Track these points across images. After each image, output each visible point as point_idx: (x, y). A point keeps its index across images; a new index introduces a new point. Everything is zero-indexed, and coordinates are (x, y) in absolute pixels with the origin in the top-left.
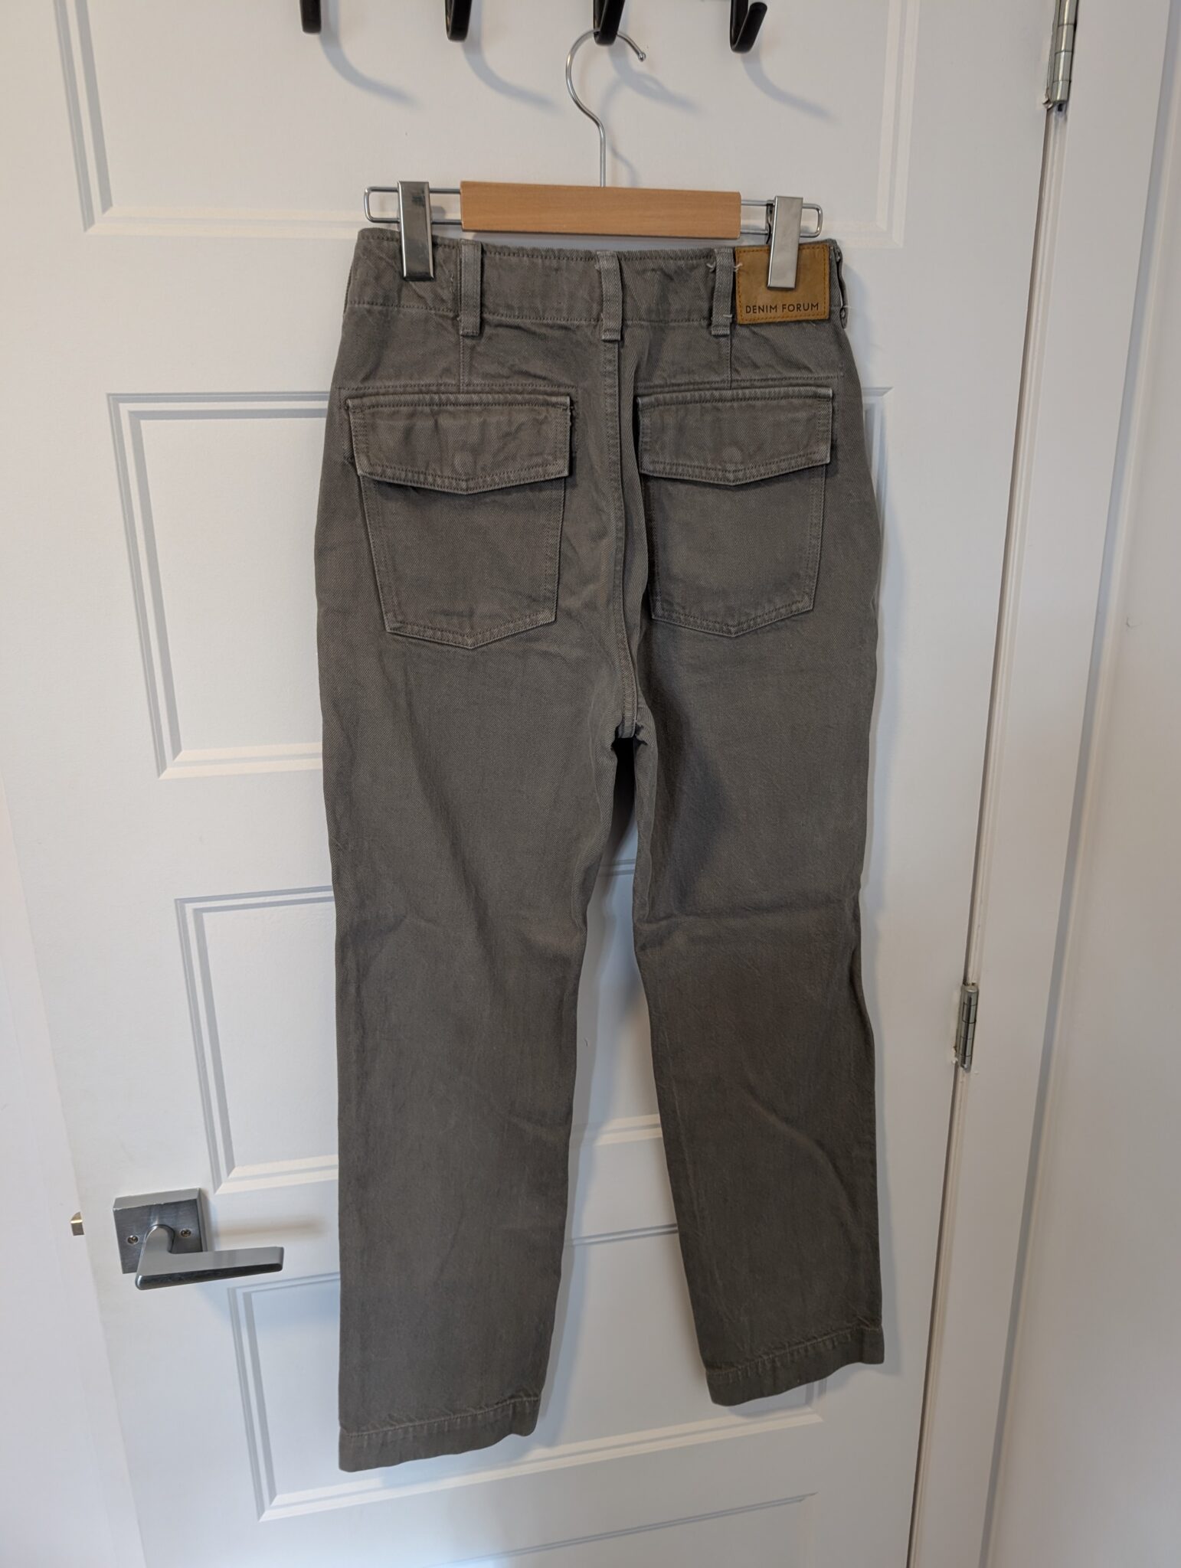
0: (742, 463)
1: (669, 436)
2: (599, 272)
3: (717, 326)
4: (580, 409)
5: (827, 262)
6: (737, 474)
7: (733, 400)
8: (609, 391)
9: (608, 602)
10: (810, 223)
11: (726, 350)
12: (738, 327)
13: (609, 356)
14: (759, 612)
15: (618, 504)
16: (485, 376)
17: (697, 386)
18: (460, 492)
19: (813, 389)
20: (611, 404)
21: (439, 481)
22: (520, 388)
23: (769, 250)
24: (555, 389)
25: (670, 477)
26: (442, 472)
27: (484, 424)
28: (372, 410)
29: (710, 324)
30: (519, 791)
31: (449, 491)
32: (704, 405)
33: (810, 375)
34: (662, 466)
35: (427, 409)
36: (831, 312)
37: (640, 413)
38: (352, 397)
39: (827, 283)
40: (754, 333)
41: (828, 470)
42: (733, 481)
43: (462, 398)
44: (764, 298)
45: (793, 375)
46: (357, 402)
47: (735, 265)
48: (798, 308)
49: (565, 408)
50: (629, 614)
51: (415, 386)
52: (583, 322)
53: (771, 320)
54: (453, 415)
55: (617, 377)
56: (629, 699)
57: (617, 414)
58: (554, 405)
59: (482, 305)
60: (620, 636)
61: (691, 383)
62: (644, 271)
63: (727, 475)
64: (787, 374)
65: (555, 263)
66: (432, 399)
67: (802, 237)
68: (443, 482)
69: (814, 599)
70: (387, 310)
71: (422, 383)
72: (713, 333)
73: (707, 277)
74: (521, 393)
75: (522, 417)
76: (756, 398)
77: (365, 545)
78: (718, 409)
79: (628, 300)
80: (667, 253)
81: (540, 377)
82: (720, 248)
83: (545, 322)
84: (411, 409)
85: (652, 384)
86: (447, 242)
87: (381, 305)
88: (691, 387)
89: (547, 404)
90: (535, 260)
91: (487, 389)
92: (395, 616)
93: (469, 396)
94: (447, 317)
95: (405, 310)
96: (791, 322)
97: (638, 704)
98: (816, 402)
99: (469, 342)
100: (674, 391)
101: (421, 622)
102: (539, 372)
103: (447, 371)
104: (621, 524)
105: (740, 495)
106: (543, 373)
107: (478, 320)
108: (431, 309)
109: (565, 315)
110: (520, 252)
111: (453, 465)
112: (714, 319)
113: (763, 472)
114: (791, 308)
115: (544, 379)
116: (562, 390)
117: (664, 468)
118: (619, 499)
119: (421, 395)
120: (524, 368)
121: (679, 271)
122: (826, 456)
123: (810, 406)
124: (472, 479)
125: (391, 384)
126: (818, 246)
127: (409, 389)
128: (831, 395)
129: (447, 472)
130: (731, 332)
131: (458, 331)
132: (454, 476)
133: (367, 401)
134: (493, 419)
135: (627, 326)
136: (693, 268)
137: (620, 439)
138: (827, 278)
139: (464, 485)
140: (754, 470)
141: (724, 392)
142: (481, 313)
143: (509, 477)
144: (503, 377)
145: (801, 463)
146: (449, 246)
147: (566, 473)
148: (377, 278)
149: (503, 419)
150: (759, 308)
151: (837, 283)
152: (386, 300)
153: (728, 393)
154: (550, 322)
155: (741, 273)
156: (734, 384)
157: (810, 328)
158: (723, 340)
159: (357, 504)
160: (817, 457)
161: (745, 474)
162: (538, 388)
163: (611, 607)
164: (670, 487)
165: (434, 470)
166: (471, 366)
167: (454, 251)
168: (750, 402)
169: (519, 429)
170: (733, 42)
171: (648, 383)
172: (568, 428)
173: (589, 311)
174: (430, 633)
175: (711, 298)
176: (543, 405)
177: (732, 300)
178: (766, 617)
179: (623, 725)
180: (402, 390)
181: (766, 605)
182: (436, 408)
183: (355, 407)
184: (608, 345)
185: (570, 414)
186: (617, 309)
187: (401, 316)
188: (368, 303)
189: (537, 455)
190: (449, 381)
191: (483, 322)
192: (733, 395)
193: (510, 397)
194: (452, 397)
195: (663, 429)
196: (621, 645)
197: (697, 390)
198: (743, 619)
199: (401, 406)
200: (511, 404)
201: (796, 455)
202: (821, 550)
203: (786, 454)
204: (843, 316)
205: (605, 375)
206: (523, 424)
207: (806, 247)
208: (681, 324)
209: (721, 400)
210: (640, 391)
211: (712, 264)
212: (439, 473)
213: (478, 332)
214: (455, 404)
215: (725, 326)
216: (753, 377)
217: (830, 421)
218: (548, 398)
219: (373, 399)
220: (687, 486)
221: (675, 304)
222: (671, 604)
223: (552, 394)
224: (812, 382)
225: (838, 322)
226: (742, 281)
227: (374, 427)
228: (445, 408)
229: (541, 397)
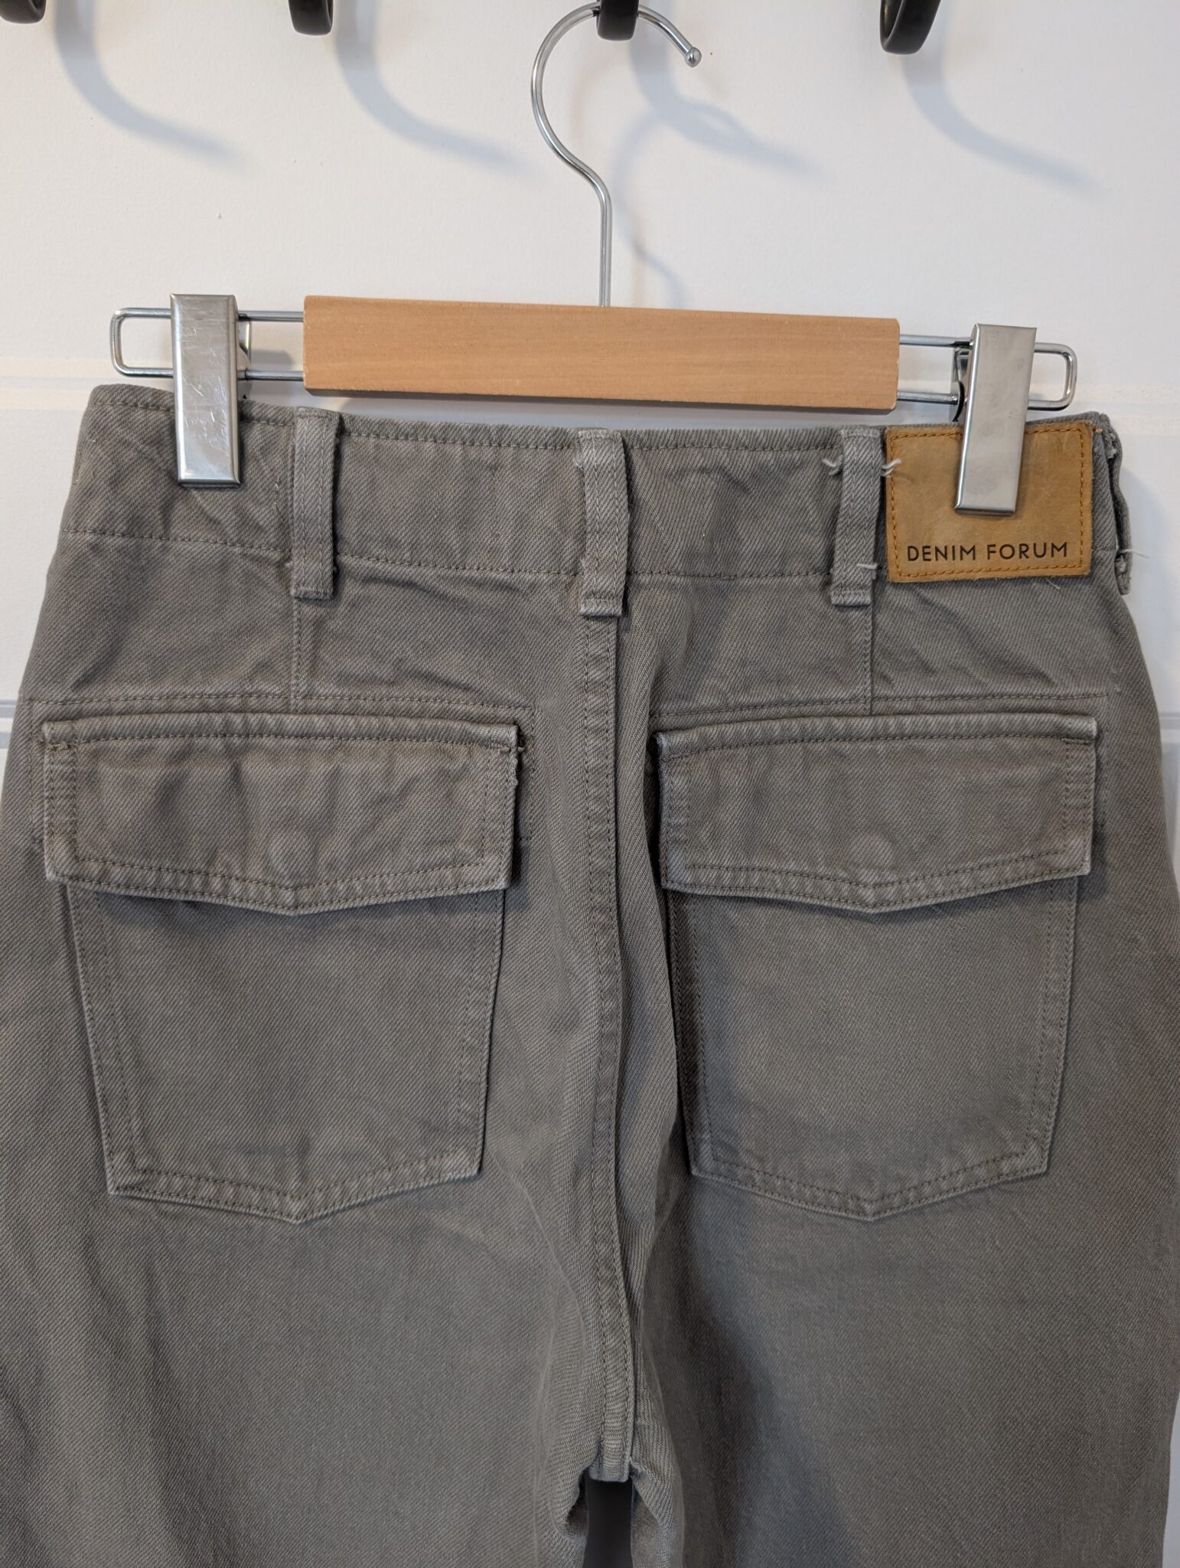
0: (893, 868)
1: (730, 813)
2: (581, 473)
3: (843, 586)
4: (538, 752)
5: (1089, 458)
6: (882, 890)
7: (874, 737)
8: (593, 722)
9: (577, 1175)
10: (1049, 385)
11: (861, 637)
12: (889, 590)
13: (595, 649)
14: (929, 1175)
15: (606, 961)
16: (343, 679)
17: (797, 709)
18: (280, 912)
19: (1055, 718)
20: (597, 749)
21: (236, 888)
22: (415, 705)
23: (961, 435)
24: (488, 710)
25: (732, 894)
26: (243, 869)
27: (334, 778)
28: (93, 745)
29: (827, 583)
30: (396, 1513)
31: (257, 908)
32: (810, 746)
33: (1048, 691)
34: (714, 874)
35: (217, 744)
36: (1095, 562)
37: (663, 766)
38: (51, 719)
39: (1087, 502)
40: (925, 601)
41: (1084, 889)
42: (875, 906)
43: (291, 722)
44: (947, 532)
45: (1009, 689)
46: (61, 728)
47: (885, 463)
48: (1022, 553)
49: (506, 749)
50: (629, 1192)
51: (193, 696)
52: (543, 577)
53: (961, 576)
54: (275, 756)
55: (611, 692)
56: (616, 1407)
57: (611, 771)
58: (486, 743)
59: (336, 538)
60: (603, 1249)
61: (783, 703)
62: (682, 473)
63: (861, 891)
64: (995, 687)
65: (488, 455)
66: (227, 724)
67: (1030, 408)
68: (246, 890)
69: (1051, 1149)
70: (138, 547)
71: (209, 690)
72: (834, 600)
73: (824, 486)
74: (420, 716)
75: (414, 764)
76: (928, 736)
77: (71, 1014)
78: (842, 756)
79: (643, 531)
80: (735, 436)
81: (456, 685)
82: (852, 428)
83: (466, 574)
84: (179, 743)
85: (693, 705)
86: (270, 414)
87: (123, 535)
88: (784, 710)
89: (468, 740)
90: (448, 448)
91: (346, 705)
92: (132, 1160)
93: (306, 718)
94: (267, 561)
95: (179, 546)
96: (1006, 580)
97: (636, 1416)
98: (1058, 745)
99: (308, 610)
100: (744, 720)
101: (191, 1169)
102: (454, 675)
103: (263, 668)
104: (613, 1005)
105: (886, 934)
106: (464, 679)
107: (328, 569)
108: (233, 545)
109: (505, 561)
110: (416, 433)
111: (266, 858)
112: (837, 572)
113: (940, 888)
114: (1007, 552)
115: (466, 688)
116: (503, 712)
117: (719, 877)
118: (608, 951)
119: (204, 716)
120: (426, 666)
121: (761, 474)
122: (1083, 860)
123: (1048, 754)
124: (308, 886)
125: (140, 691)
126: (1067, 427)
127: (179, 703)
128: (1095, 734)
129: (255, 871)
130: (874, 601)
131: (287, 588)
132: (269, 879)
133: (82, 726)
134: (354, 768)
135: (640, 586)
136: (793, 468)
137: (616, 821)
138: (1088, 492)
139: (288, 897)
140: (920, 885)
141: (856, 722)
142: (336, 553)
143: (383, 885)
144: (382, 682)
145: (1026, 872)
146: (275, 421)
147: (501, 884)
148: (115, 482)
149: (376, 767)
150: (937, 550)
151: (1110, 504)
152: (135, 526)
153: (866, 724)
154: (475, 574)
155: (896, 479)
156: (880, 706)
157: (1046, 592)
158: (855, 614)
159: (58, 931)
160: (1062, 861)
161: (900, 891)
162: (453, 706)
163: (584, 1184)
164: (734, 914)
165: (228, 866)
166: (315, 660)
167: (284, 431)
168: (915, 743)
169: (405, 791)
170: (885, 32)
171: (684, 705)
172: (511, 790)
173: (556, 554)
174: (208, 1190)
175: (831, 529)
176: (461, 741)
177: (877, 533)
178: (944, 1185)
179: (601, 1464)
180: (162, 704)
181: (944, 1160)
182: (236, 741)
183: (55, 739)
184: (594, 625)
185: (515, 762)
186: (614, 550)
187: (171, 558)
188: (94, 531)
189: (443, 842)
190: (264, 687)
191: (337, 575)
192: (875, 729)
193: (391, 723)
194: (270, 720)
195: (717, 796)
196: (603, 1271)
197: (796, 717)
198: (893, 1188)
199: (158, 736)
200: (396, 737)
201: (1014, 855)
202: (1066, 1051)
203: (991, 852)
204: (1122, 570)
205: (586, 688)
206: (415, 779)
207: (1040, 428)
208: (764, 582)
209: (849, 737)
210: (666, 721)
211: (834, 460)
212: (237, 872)
213: (329, 591)
214: (280, 734)
215: (863, 587)
216: (922, 692)
217: (1093, 786)
218: (472, 729)
219: (97, 723)
220: (771, 911)
221: (752, 540)
222: (733, 1150)
223: (480, 721)
224: (1051, 704)
225: (1112, 583)
226: (898, 495)
227: (92, 780)
228: (257, 741)
229: (456, 726)
